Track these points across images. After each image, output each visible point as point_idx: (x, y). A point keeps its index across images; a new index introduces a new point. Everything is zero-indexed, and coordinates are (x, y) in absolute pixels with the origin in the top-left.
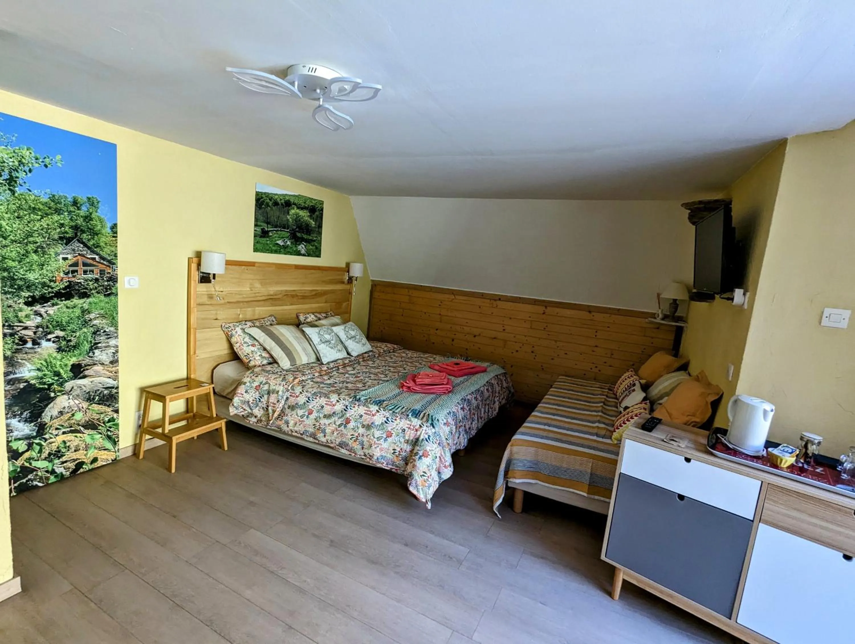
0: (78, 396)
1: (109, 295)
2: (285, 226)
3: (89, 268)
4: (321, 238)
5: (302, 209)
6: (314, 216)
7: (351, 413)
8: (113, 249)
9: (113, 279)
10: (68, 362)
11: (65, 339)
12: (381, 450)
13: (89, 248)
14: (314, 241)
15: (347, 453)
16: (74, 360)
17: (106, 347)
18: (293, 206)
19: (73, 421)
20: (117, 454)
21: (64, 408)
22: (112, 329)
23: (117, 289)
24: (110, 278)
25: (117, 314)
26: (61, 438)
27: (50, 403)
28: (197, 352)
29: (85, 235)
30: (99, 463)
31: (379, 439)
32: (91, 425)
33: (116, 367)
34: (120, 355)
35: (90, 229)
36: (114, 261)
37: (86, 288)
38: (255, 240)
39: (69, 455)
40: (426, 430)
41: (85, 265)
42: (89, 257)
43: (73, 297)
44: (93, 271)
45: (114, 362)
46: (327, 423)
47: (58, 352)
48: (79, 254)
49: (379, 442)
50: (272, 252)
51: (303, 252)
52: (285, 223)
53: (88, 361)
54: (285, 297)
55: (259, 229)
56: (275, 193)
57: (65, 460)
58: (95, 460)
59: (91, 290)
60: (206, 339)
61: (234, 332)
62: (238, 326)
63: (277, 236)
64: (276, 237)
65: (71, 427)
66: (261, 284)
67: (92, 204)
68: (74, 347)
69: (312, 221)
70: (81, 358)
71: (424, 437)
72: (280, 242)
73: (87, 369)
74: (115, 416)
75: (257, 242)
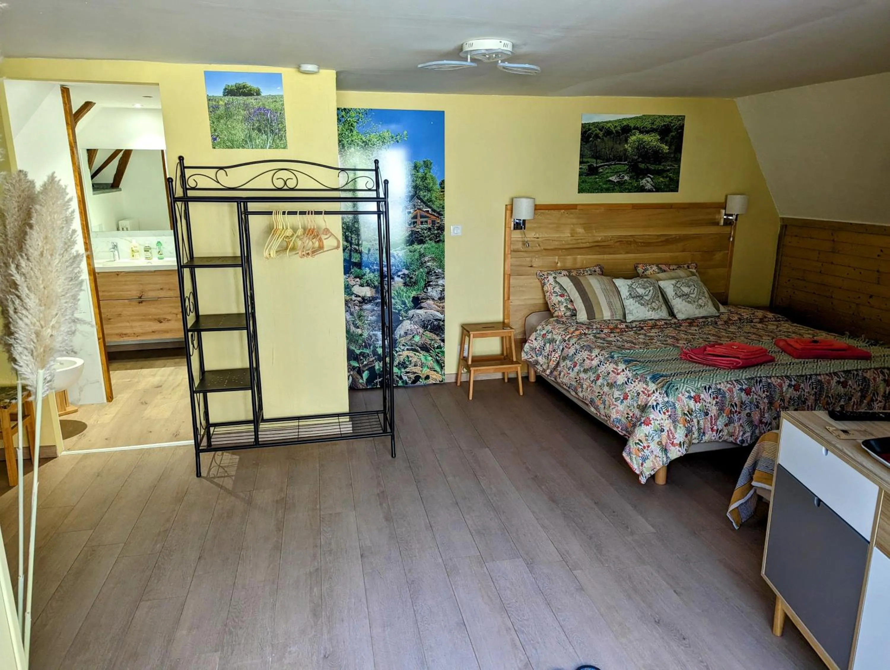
0: (416, 322)
1: (438, 242)
2: (620, 158)
3: (424, 220)
4: (679, 167)
5: (648, 132)
6: (668, 138)
7: (602, 369)
8: (442, 202)
9: (441, 228)
10: (410, 294)
11: (409, 277)
12: (617, 412)
13: (424, 203)
14: (668, 171)
15: (595, 412)
16: (414, 294)
17: (436, 285)
18: (634, 131)
19: (414, 342)
20: (443, 377)
21: (408, 330)
22: (440, 270)
23: (444, 236)
24: (439, 227)
25: (444, 258)
26: (406, 353)
27: (399, 325)
28: (511, 298)
29: (421, 192)
30: (430, 381)
31: (617, 399)
32: (425, 348)
33: (443, 303)
34: (446, 293)
35: (425, 187)
36: (442, 213)
37: (422, 236)
38: (580, 179)
39: (411, 368)
40: (657, 397)
41: (422, 217)
42: (425, 210)
43: (414, 244)
44: (427, 222)
45: (442, 299)
46: (585, 378)
47: (404, 286)
48: (418, 209)
49: (616, 403)
50: (602, 191)
51: (649, 186)
52: (622, 154)
53: (423, 295)
54: (618, 244)
55: (585, 166)
56: (608, 120)
57: (408, 371)
58: (427, 377)
59: (426, 237)
60: (522, 286)
61: (546, 281)
62: (551, 275)
63: (610, 171)
64: (607, 173)
65: (412, 346)
66: (584, 228)
67: (427, 166)
68: (415, 283)
69: (663, 146)
70: (419, 293)
71: (652, 403)
72: (614, 179)
73: (423, 302)
74: (442, 344)
75: (583, 182)
